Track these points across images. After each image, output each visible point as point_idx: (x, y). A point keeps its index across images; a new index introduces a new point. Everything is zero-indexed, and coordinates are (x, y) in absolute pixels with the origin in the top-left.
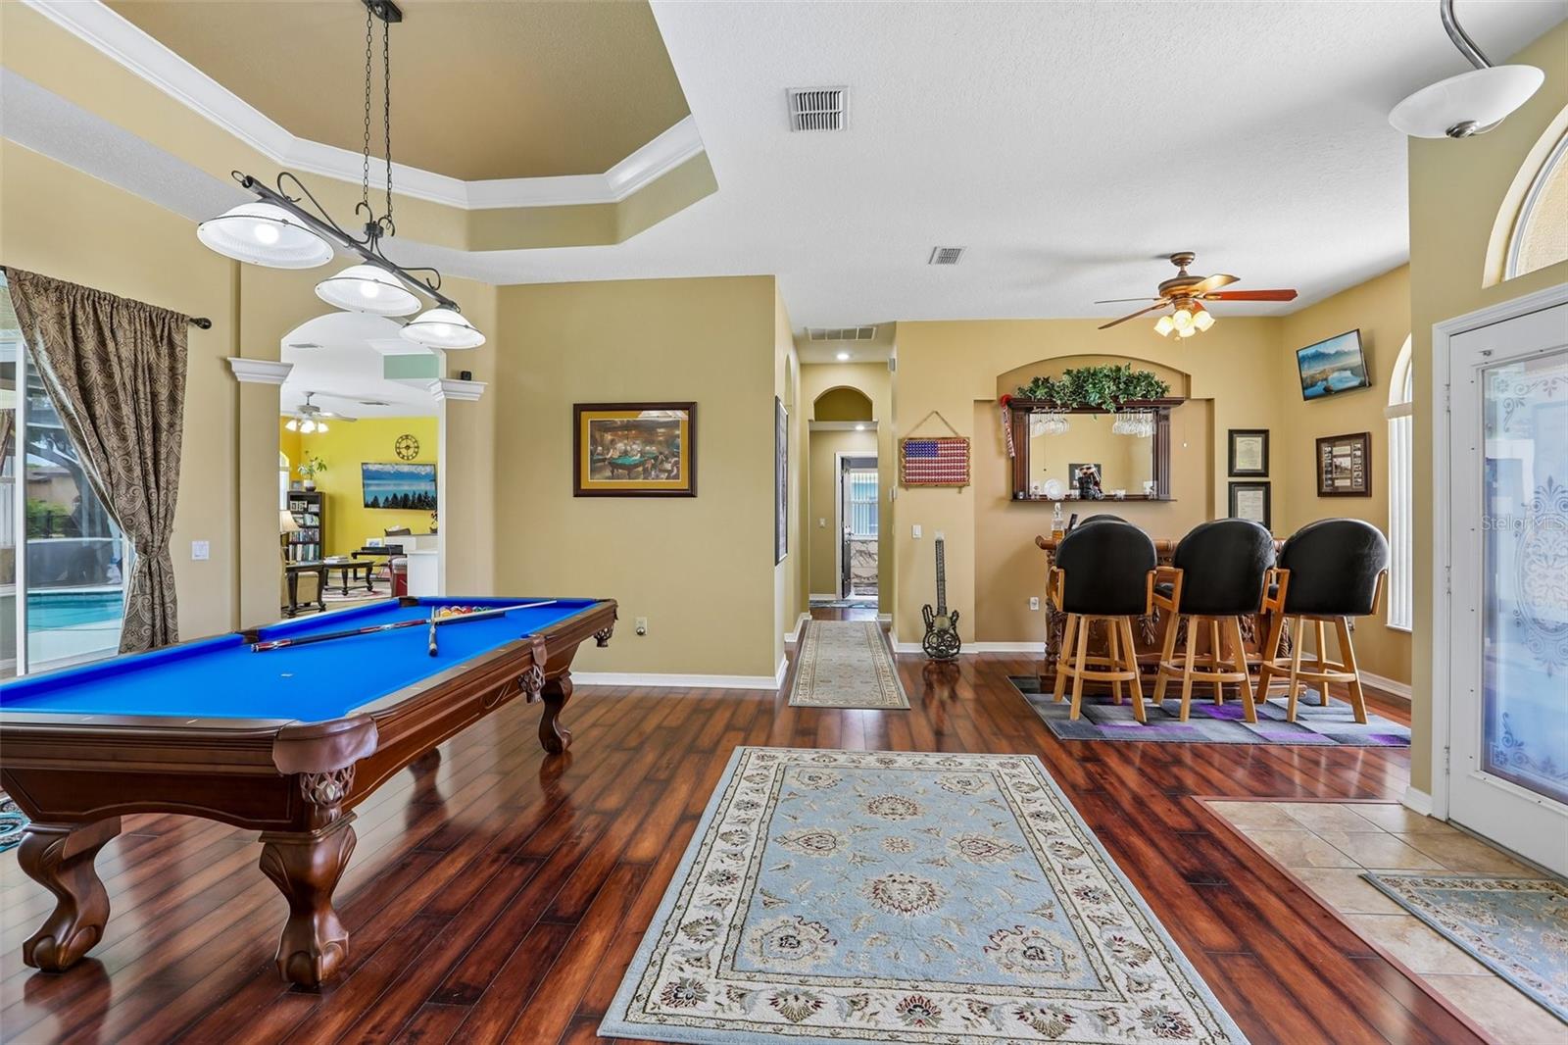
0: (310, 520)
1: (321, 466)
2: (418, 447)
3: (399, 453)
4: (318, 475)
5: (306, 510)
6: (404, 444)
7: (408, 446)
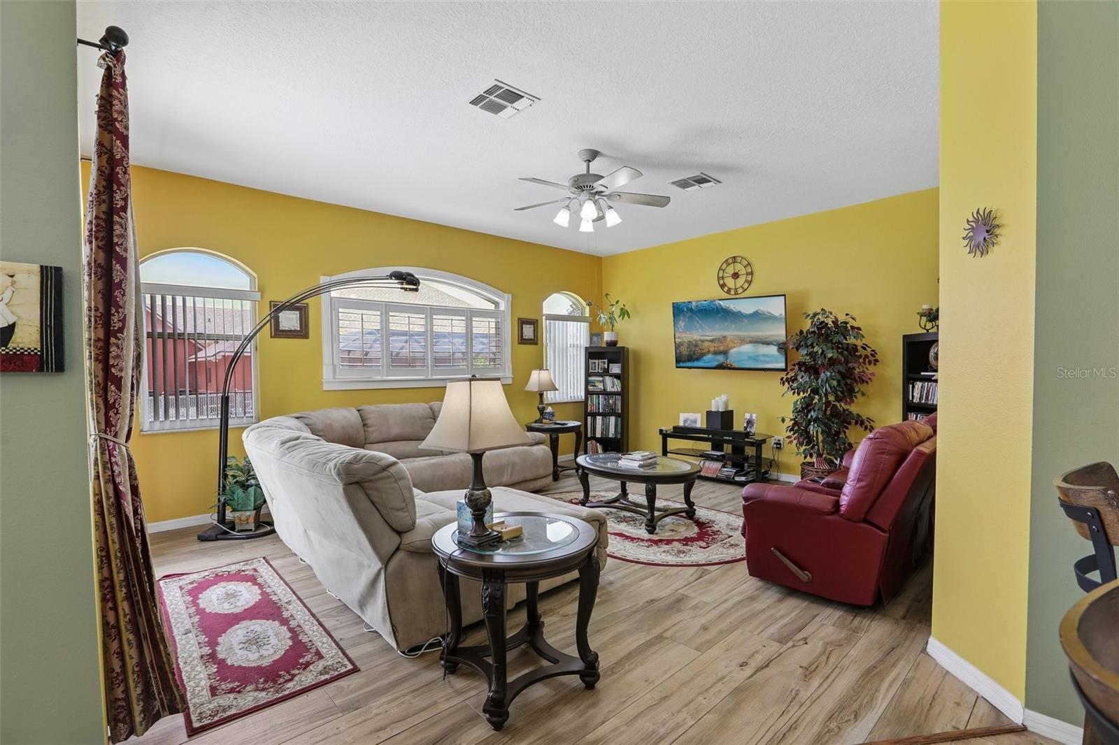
0: (612, 385)
1: (624, 313)
2: (752, 273)
3: (722, 286)
4: (620, 324)
5: (606, 372)
6: (730, 270)
7: (737, 273)
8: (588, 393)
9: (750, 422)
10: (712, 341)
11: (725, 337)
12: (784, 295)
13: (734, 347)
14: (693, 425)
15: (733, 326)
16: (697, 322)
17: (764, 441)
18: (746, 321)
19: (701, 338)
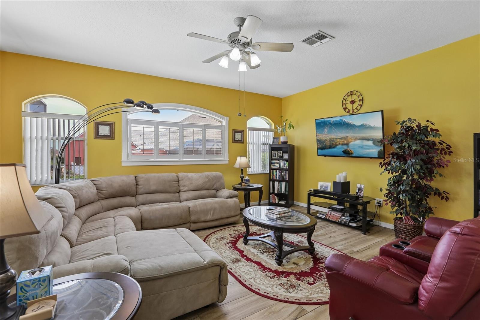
0: (284, 165)
1: (291, 126)
2: (362, 100)
3: (345, 109)
4: (289, 132)
5: (281, 158)
6: (350, 99)
7: (353, 101)
8: (271, 169)
9: (360, 189)
10: (341, 139)
11: (347, 137)
12: (382, 111)
13: (352, 142)
14: (326, 190)
15: (351, 131)
16: (334, 129)
17: (368, 202)
18: (357, 129)
19: (336, 137)
